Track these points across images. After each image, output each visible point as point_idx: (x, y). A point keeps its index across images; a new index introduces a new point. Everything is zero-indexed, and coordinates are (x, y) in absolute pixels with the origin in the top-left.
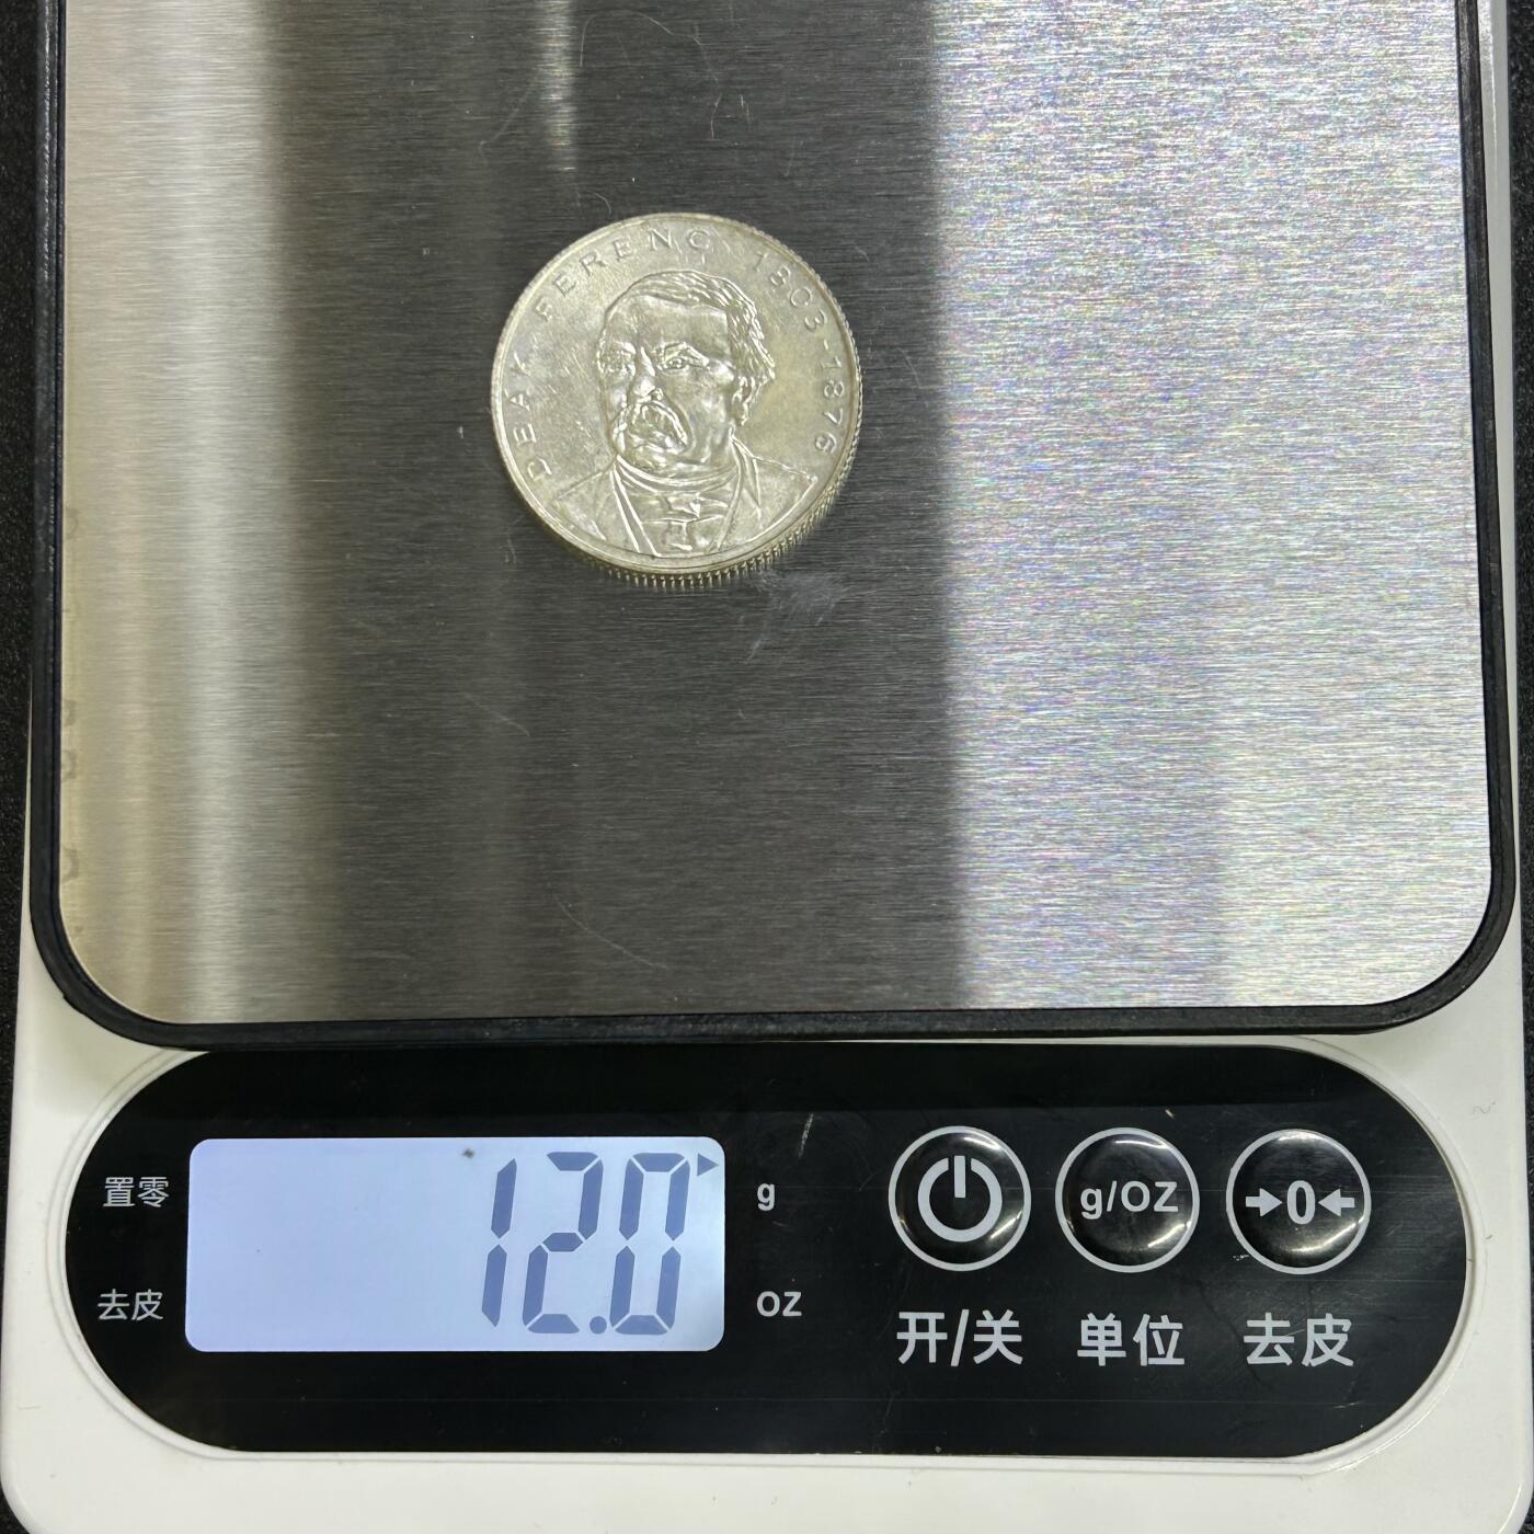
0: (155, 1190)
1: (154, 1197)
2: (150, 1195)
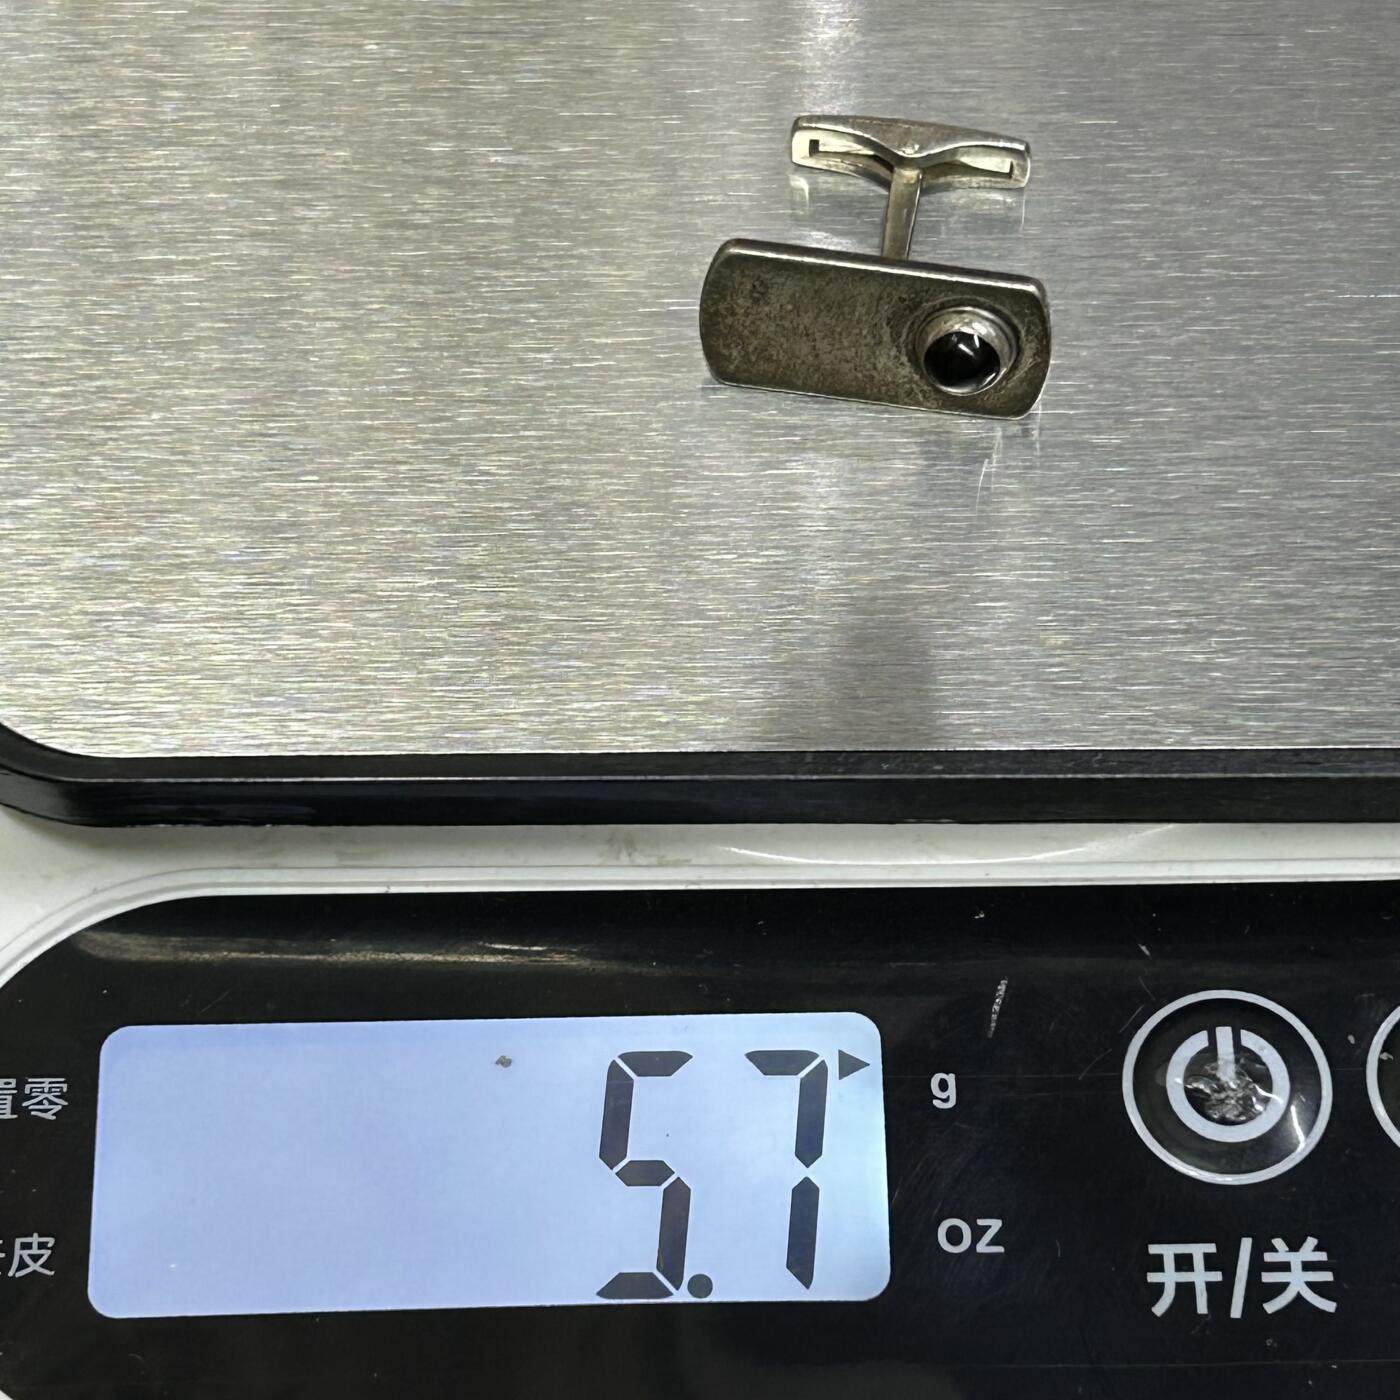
0: (47, 1096)
1: (46, 1106)
2: (41, 1103)
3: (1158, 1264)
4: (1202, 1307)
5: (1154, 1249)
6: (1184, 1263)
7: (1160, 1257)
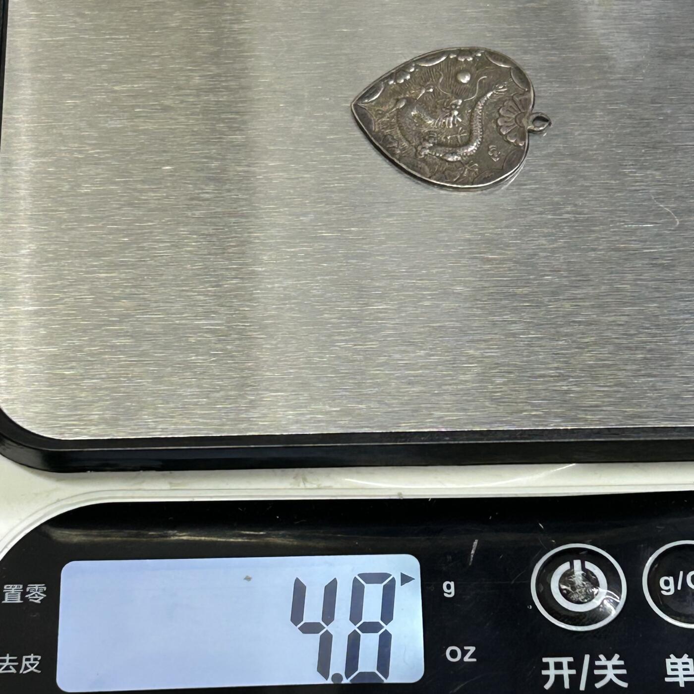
0: (37, 593)
1: (36, 597)
2: (34, 595)
4: (567, 685)
5: (545, 660)
6: (559, 666)
7: (547, 664)
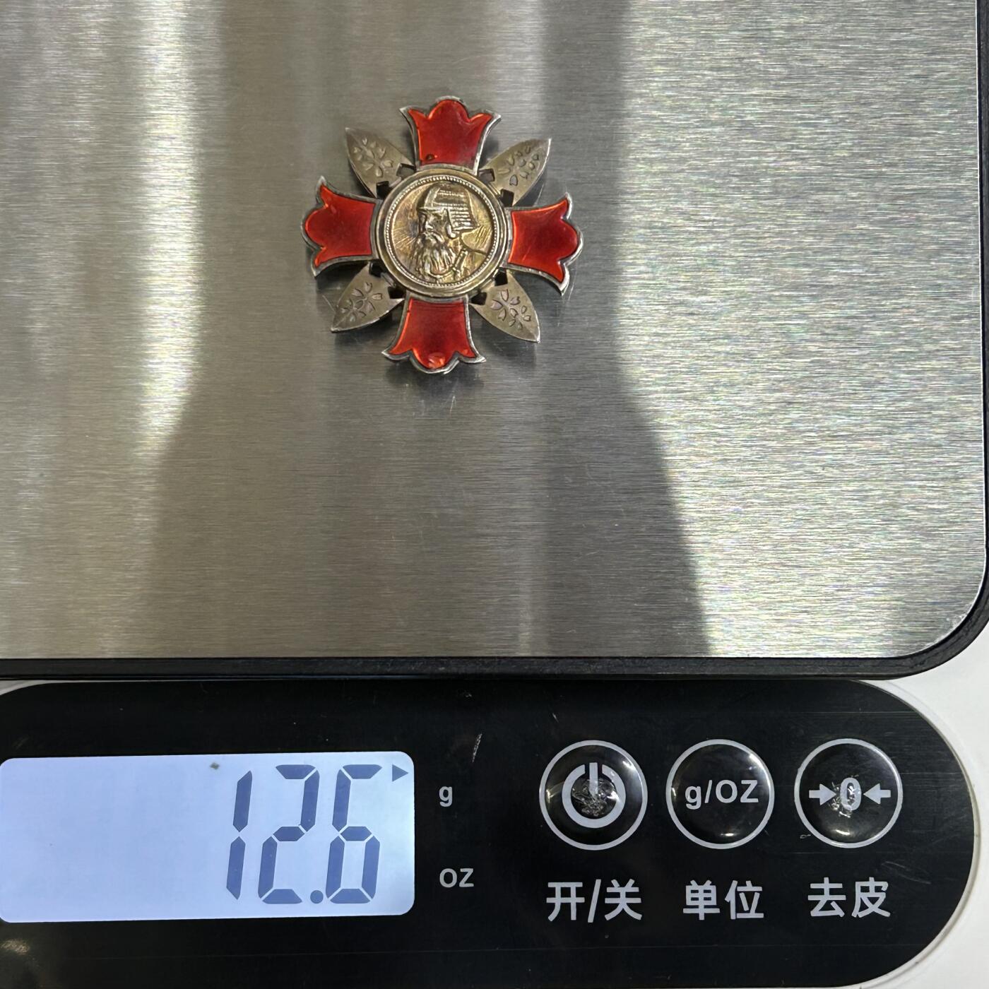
3: (552, 893)
4: (573, 917)
5: (551, 885)
6: (566, 893)
7: (553, 889)
